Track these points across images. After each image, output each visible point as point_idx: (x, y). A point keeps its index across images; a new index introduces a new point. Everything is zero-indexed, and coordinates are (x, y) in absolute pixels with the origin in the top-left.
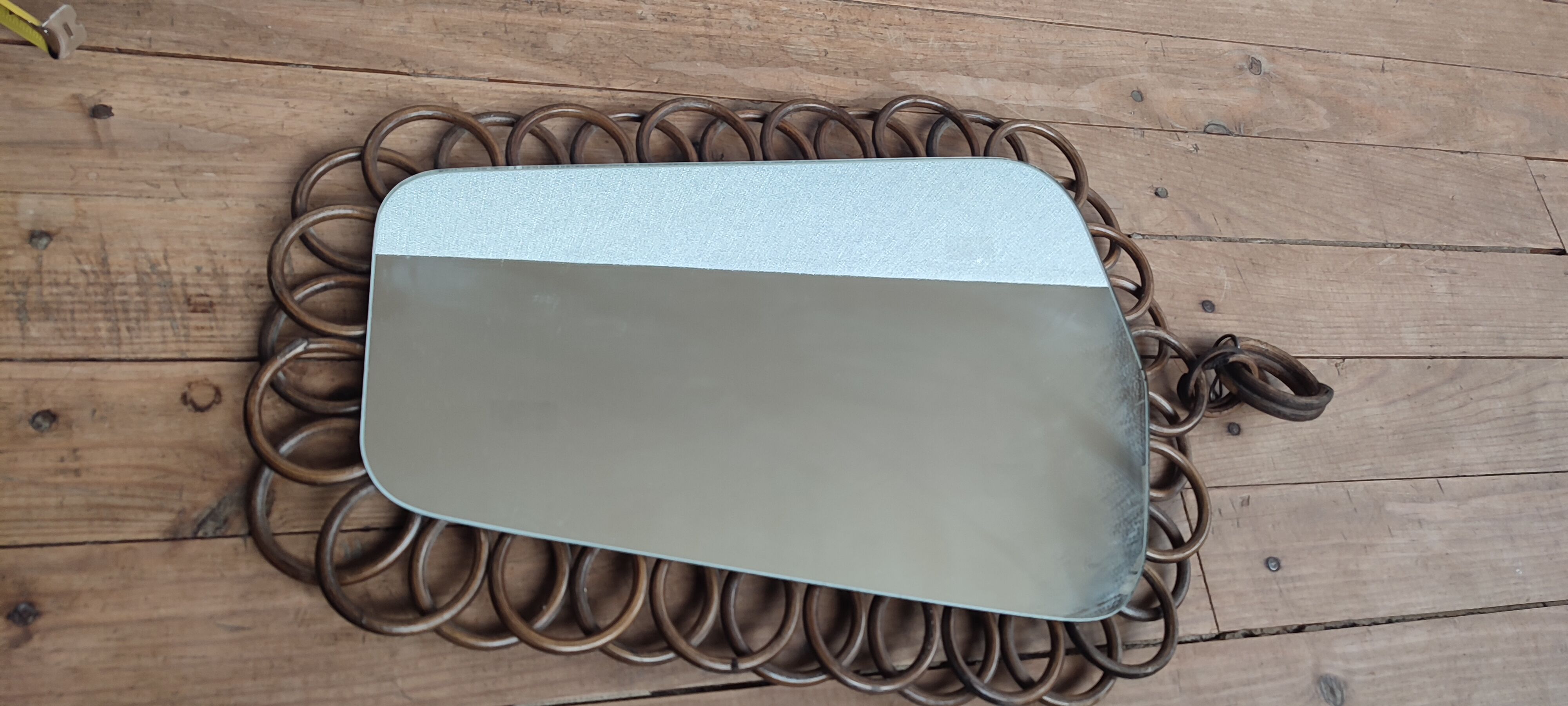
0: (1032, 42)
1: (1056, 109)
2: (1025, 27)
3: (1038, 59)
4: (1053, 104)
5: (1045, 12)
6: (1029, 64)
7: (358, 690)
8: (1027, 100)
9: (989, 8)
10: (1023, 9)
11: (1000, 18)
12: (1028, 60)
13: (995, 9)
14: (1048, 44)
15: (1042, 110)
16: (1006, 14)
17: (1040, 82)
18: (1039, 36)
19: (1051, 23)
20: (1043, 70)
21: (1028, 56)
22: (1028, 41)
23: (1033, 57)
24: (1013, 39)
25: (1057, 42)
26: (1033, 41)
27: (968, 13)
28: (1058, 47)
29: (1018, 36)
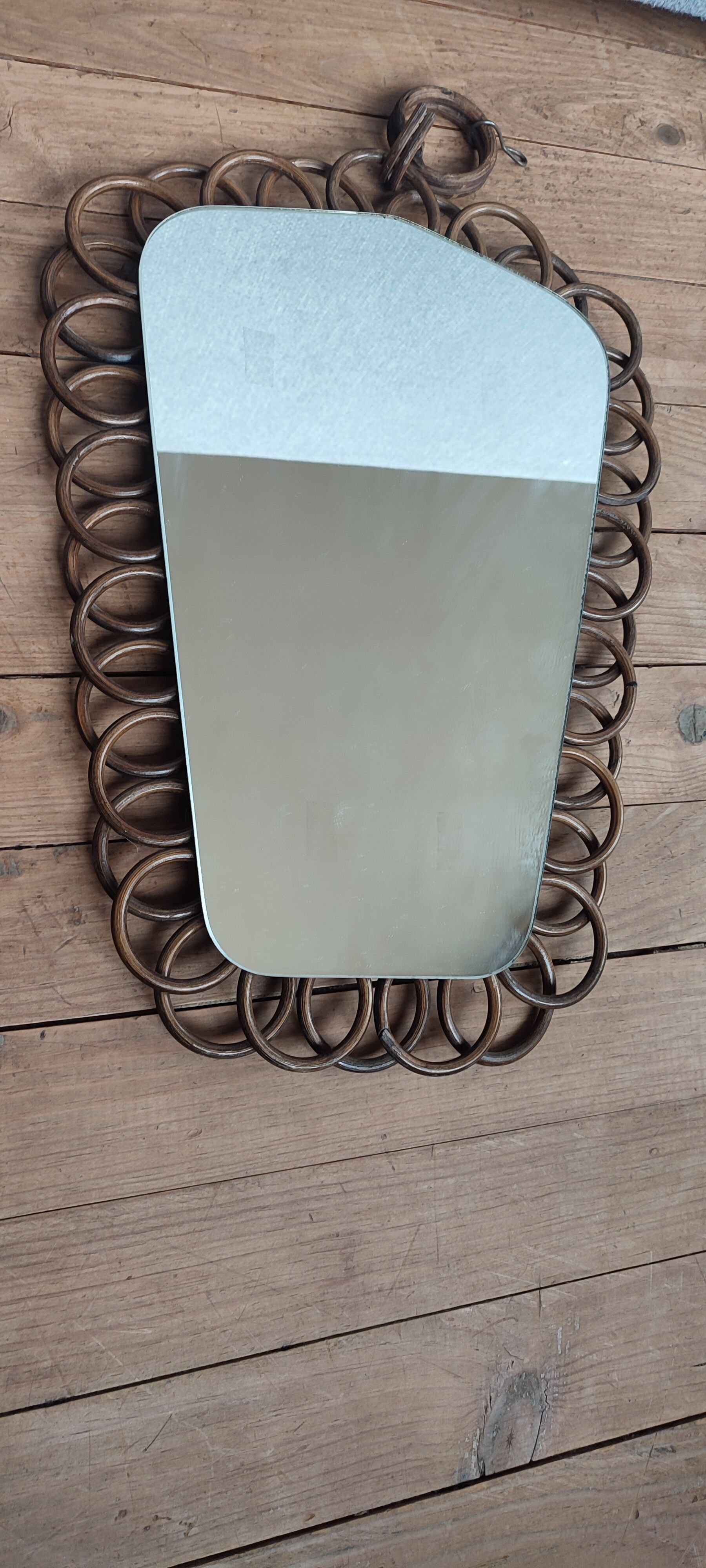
0: (671, 309)
1: (689, 389)
2: (666, 290)
3: (676, 330)
4: (686, 384)
5: (688, 270)
6: (666, 335)
7: (23, 997)
8: (661, 379)
9: (630, 266)
10: (666, 267)
11: (641, 278)
12: (666, 330)
13: (636, 268)
14: (688, 310)
15: (675, 391)
16: (647, 274)
17: (676, 358)
18: (680, 301)
19: (693, 284)
20: (681, 342)
21: (667, 326)
22: (668, 307)
23: (672, 327)
24: (653, 306)
25: (697, 308)
26: (673, 307)
27: (608, 274)
28: (698, 315)
29: (658, 301)
